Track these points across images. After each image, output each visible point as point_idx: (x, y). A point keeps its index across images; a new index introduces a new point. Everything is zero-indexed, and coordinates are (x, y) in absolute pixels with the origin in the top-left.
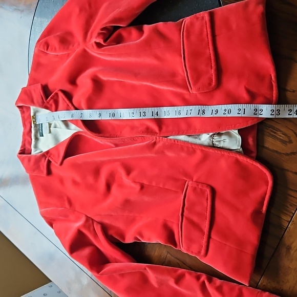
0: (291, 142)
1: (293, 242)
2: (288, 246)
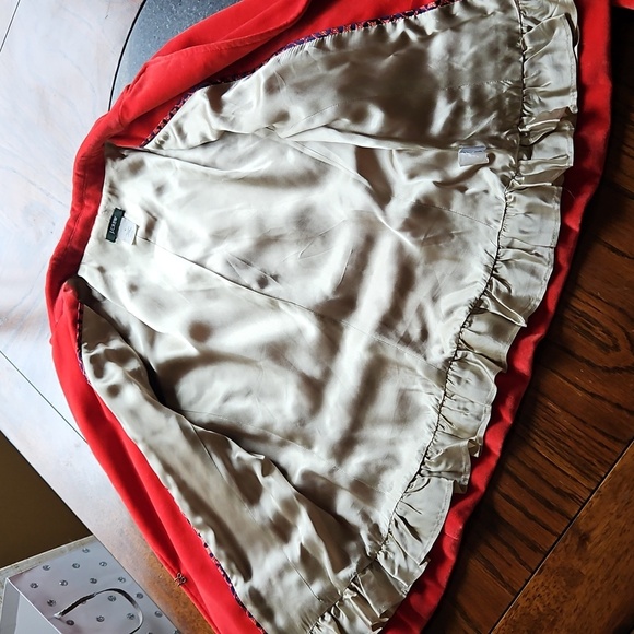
0: (616, 348)
1: (594, 529)
2: (584, 534)
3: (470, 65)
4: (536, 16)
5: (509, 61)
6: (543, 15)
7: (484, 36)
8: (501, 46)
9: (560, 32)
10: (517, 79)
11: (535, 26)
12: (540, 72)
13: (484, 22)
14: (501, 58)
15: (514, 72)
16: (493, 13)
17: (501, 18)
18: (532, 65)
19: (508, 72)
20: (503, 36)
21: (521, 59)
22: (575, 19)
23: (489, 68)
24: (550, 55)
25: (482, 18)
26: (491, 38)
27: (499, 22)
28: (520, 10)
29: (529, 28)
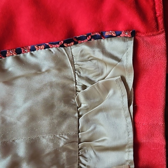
3: (25, 119)
4: (90, 76)
5: (64, 116)
6: (98, 75)
7: (39, 91)
8: (56, 102)
9: (114, 93)
10: (73, 133)
11: (89, 86)
12: (95, 128)
13: (37, 78)
14: (57, 113)
15: (70, 127)
16: (48, 71)
17: (56, 76)
18: (87, 121)
19: (64, 127)
20: (58, 93)
21: (77, 115)
22: (130, 81)
23: (45, 123)
24: (105, 114)
25: (36, 74)
26: (46, 94)
27: (54, 79)
28: (75, 70)
29: (84, 87)
